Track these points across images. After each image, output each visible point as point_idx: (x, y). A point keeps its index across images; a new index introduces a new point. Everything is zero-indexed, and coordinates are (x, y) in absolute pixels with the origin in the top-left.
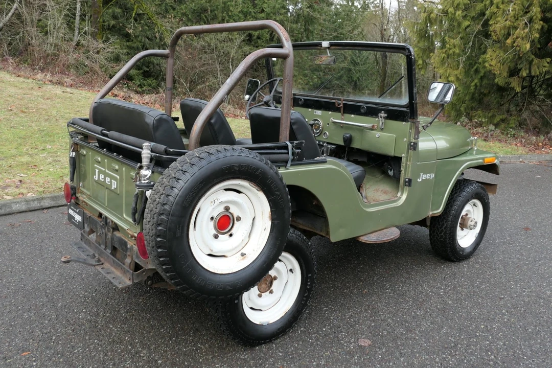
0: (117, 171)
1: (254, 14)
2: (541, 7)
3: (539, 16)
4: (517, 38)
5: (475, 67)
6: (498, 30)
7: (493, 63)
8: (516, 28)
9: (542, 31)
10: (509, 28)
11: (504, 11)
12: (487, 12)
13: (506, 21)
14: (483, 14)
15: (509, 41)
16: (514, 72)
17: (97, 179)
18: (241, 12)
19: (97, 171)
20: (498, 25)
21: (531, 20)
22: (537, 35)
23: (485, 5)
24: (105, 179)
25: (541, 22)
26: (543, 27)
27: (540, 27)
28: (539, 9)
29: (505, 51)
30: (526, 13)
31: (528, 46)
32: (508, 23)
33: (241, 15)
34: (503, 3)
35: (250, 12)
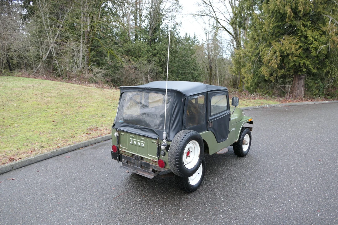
0: (144, 140)
1: (151, 51)
2: (279, 52)
3: (279, 55)
4: (273, 63)
5: (256, 73)
6: (266, 61)
7: (264, 72)
8: (272, 60)
9: (280, 60)
10: (269, 60)
11: (267, 54)
12: (260, 54)
13: (268, 57)
14: (259, 54)
15: (270, 64)
16: (271, 75)
17: (132, 143)
18: (146, 51)
19: (132, 140)
20: (265, 59)
21: (276, 57)
22: (279, 62)
23: (259, 51)
24: (137, 143)
25: (280, 57)
26: (281, 58)
27: (280, 59)
28: (279, 53)
29: (268, 68)
30: (275, 54)
31: (277, 66)
32: (269, 58)
33: (146, 52)
34: (266, 51)
35: (150, 50)
